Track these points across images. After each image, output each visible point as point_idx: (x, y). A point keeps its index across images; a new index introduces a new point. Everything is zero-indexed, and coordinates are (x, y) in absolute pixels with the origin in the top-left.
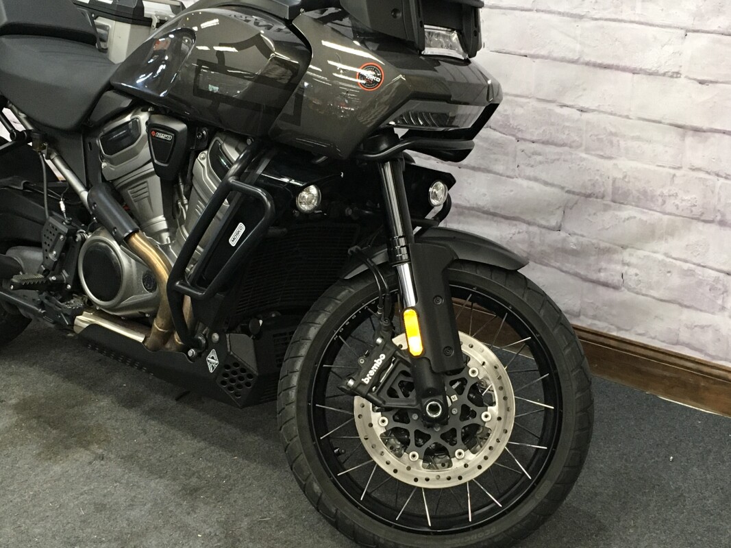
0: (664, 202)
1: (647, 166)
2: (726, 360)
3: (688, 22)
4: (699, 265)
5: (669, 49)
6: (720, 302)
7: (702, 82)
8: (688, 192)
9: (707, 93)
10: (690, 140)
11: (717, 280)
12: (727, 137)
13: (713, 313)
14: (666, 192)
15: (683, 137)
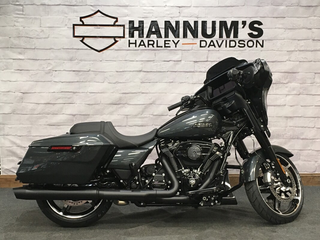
0: (283, 136)
1: (279, 128)
2: (301, 172)
3: (287, 93)
4: (293, 150)
5: (283, 100)
6: (299, 158)
7: (291, 106)
8: (289, 132)
9: (292, 108)
10: (289, 120)
11: (298, 152)
12: (297, 118)
13: (297, 161)
14: (283, 133)
15: (287, 120)
